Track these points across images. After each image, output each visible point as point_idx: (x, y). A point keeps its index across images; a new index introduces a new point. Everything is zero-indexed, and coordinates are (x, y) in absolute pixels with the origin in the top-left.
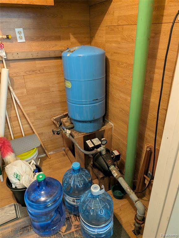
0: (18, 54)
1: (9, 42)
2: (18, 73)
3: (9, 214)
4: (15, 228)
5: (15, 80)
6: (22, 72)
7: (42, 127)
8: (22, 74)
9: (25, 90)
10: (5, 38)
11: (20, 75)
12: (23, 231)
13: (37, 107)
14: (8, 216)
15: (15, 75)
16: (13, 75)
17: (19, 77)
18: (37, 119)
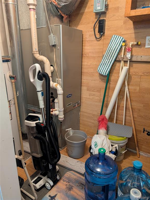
0: (141, 57)
1: (138, 48)
2: (137, 72)
3: (81, 168)
4: (78, 179)
5: (132, 78)
6: (141, 72)
7: (142, 125)
8: (141, 74)
9: (138, 88)
10: (136, 44)
11: (138, 75)
12: (80, 185)
13: (144, 105)
14: (81, 169)
15: (134, 74)
16: (132, 73)
17: (137, 76)
18: (141, 117)
